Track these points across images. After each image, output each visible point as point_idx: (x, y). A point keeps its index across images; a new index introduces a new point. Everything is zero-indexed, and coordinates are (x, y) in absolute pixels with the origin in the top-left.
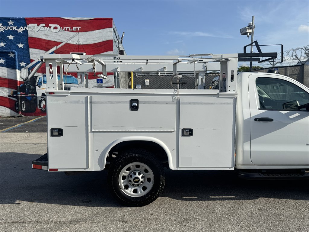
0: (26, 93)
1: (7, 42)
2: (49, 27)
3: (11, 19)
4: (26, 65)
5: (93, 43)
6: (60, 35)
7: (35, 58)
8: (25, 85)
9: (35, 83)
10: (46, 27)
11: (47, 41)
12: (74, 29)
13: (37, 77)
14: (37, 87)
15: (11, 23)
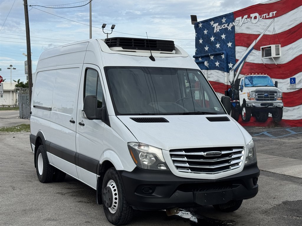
0: (232, 98)
1: (221, 42)
2: (250, 18)
3: (224, 16)
4: (233, 66)
6: (259, 25)
7: (239, 57)
8: (232, 89)
9: (238, 87)
10: (248, 18)
11: (248, 36)
12: (271, 15)
13: (240, 79)
14: (240, 91)
15: (224, 20)
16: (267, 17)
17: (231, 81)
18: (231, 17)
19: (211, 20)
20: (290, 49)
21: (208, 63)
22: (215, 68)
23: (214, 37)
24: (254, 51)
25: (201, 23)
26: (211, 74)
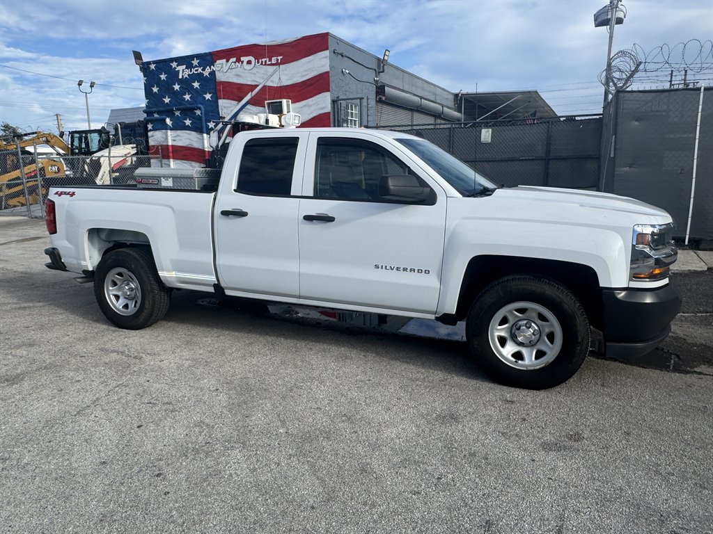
1: (193, 93)
2: (240, 63)
3: (195, 57)
4: (215, 126)
5: (300, 80)
6: (256, 73)
7: (225, 113)
8: (215, 156)
10: (237, 63)
11: (238, 86)
12: (274, 60)
15: (195, 62)
16: (268, 63)
17: (214, 145)
18: (208, 59)
19: (172, 60)
20: (305, 106)
21: (171, 120)
22: (185, 128)
23: (178, 85)
24: (248, 106)
25: (154, 63)
26: (178, 136)
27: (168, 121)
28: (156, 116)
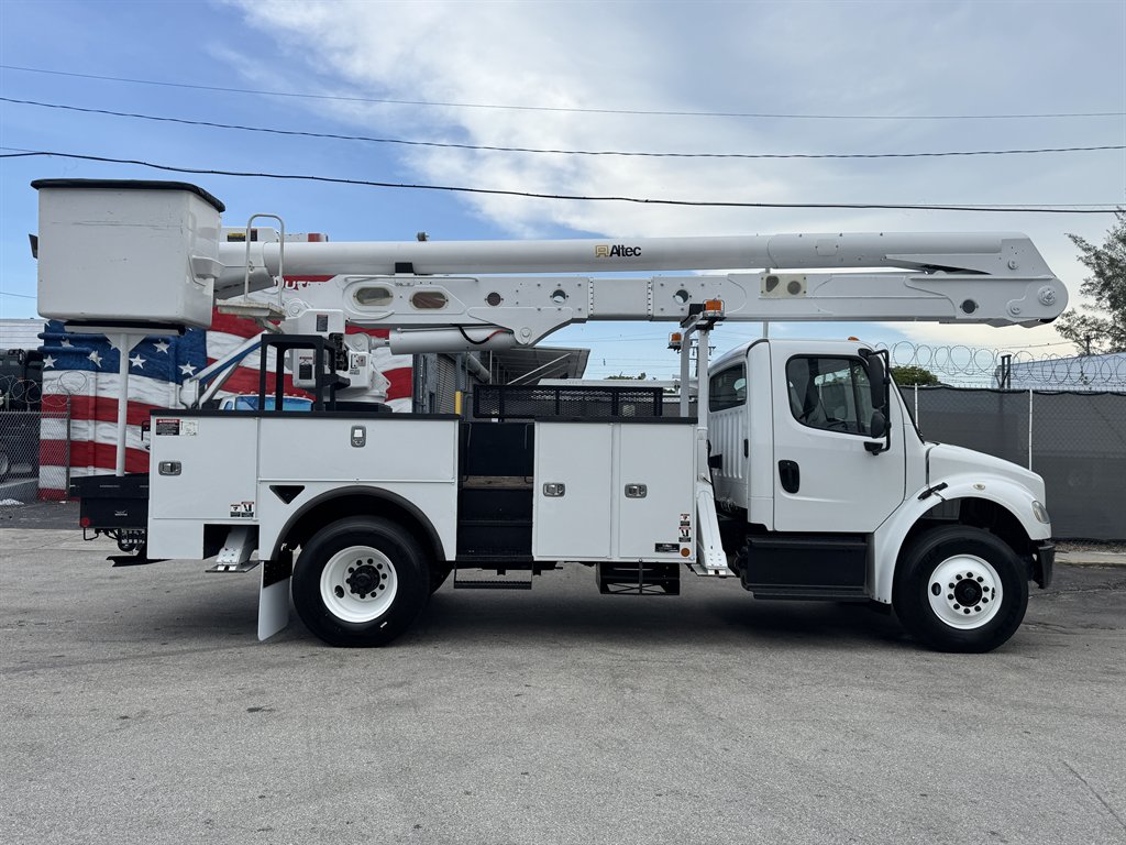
7: (218, 353)
13: (220, 401)
17: (190, 401)
21: (99, 355)
26: (112, 382)
27: (93, 356)
28: (66, 345)
